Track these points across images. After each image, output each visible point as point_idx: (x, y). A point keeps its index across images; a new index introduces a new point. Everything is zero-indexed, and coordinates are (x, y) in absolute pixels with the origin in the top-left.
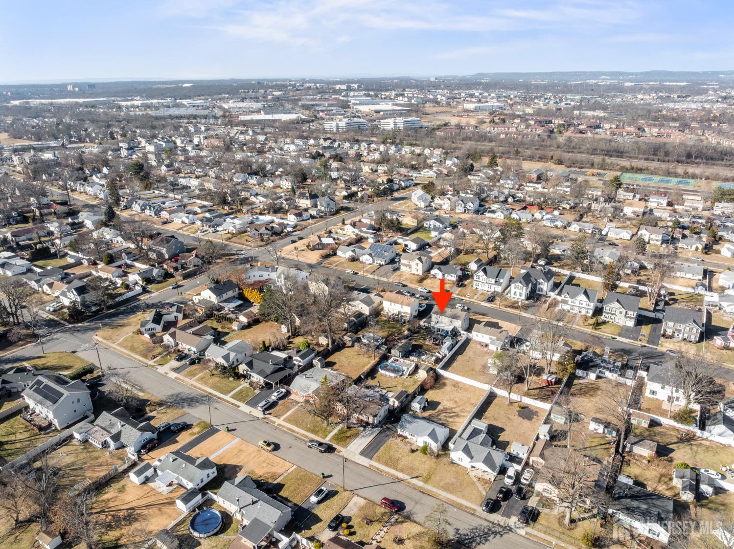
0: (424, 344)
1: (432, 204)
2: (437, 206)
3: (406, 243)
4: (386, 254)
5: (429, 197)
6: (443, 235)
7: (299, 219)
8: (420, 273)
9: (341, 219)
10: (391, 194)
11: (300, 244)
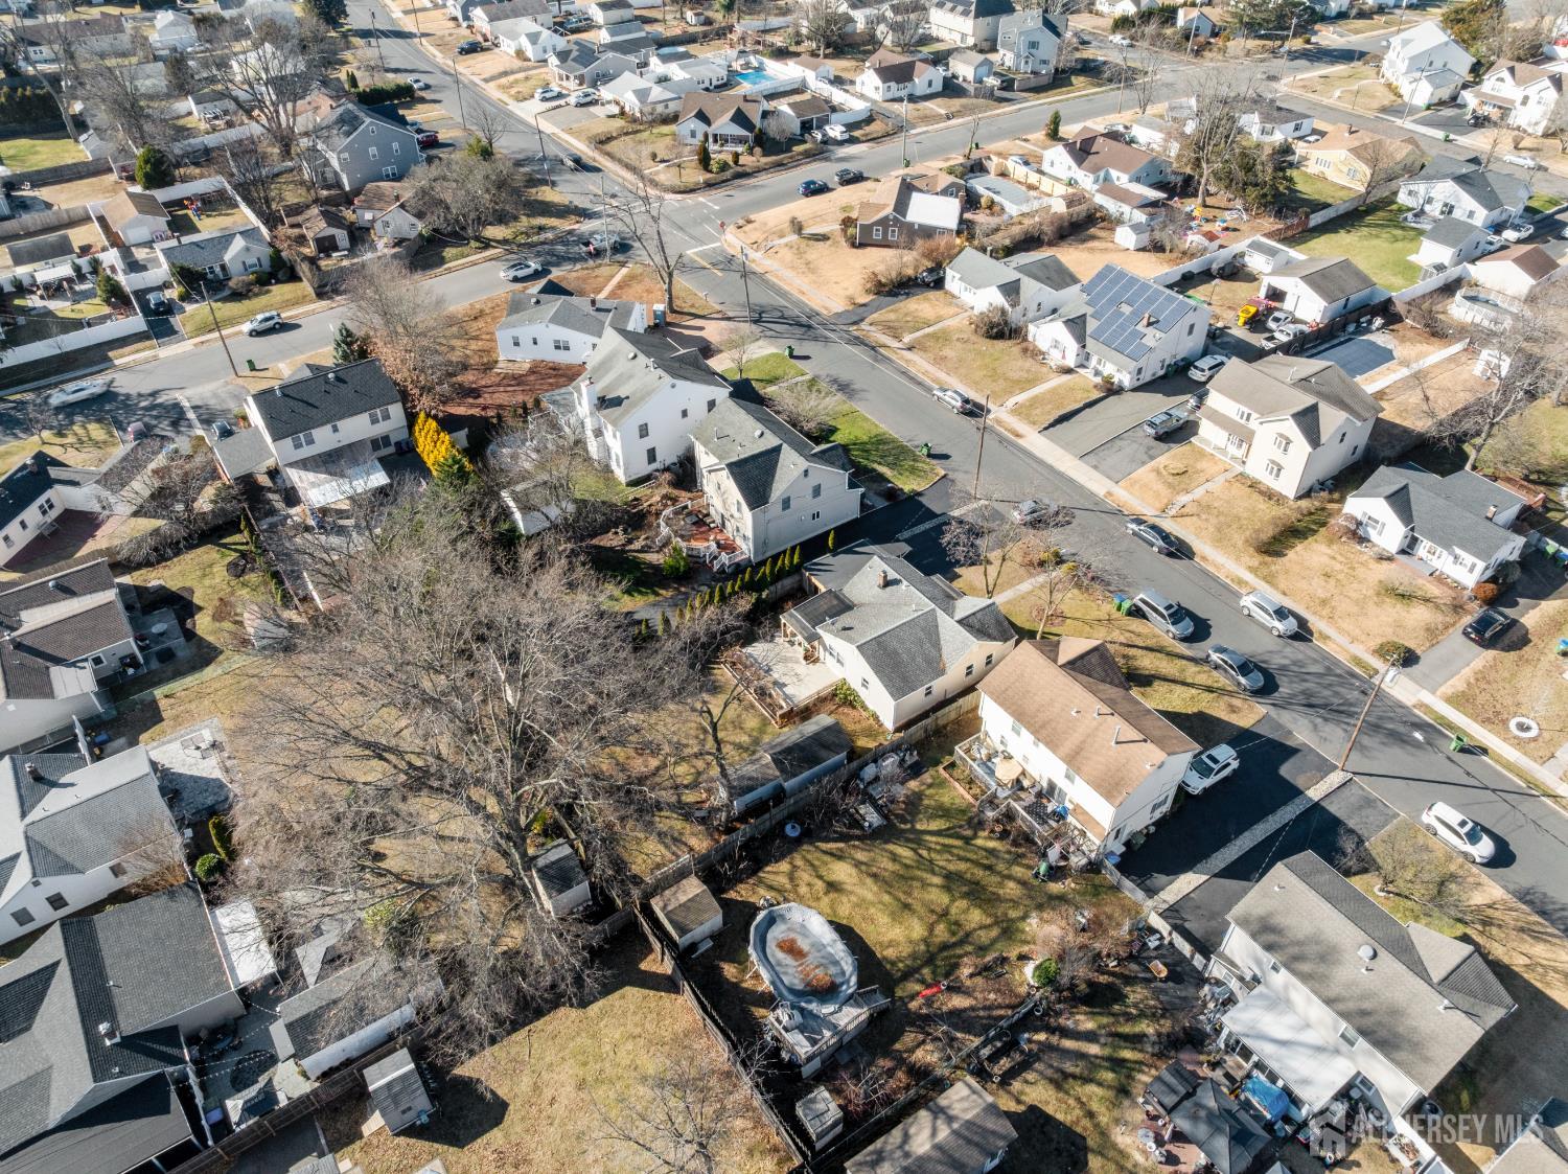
0: (1107, 1148)
1: (1468, 97)
2: (1487, 110)
3: (1280, 283)
4: (1152, 337)
5: (1462, 61)
6: (1480, 271)
7: (896, 89)
8: (1288, 485)
9: (1048, 118)
10: (1304, 29)
11: (823, 212)
